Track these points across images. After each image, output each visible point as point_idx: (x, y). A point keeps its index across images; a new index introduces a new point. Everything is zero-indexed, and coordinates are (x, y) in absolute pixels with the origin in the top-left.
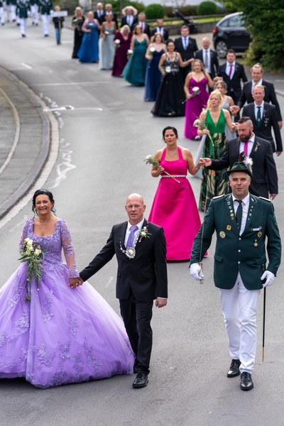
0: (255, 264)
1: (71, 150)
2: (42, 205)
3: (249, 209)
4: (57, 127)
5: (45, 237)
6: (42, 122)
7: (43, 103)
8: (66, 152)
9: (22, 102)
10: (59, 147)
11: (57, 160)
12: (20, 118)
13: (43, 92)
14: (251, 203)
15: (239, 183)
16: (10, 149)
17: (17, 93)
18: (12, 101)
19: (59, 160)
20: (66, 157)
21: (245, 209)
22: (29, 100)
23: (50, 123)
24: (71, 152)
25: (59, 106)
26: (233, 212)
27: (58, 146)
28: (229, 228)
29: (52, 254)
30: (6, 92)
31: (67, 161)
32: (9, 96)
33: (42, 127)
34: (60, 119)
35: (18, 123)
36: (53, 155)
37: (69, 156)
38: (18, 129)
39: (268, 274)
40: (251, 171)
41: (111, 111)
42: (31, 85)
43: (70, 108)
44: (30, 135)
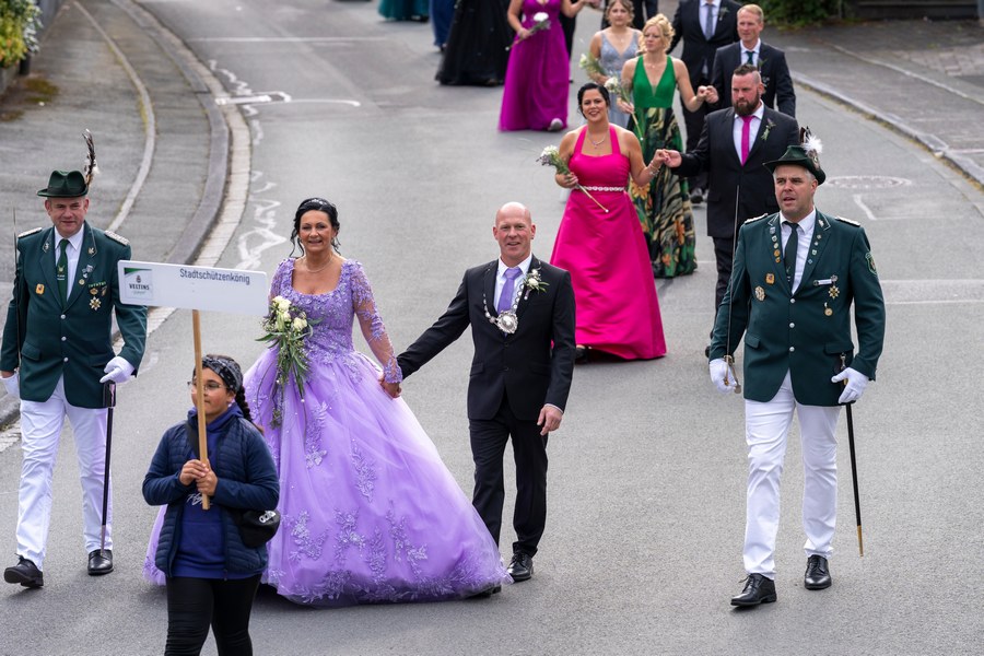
1: (278, 200)
2: (314, 233)
3: (813, 241)
4: (248, 142)
5: (317, 295)
6: (210, 130)
7: (215, 85)
8: (263, 205)
9: (164, 81)
10: (249, 192)
11: (240, 222)
12: (157, 117)
13: (218, 58)
14: (817, 230)
15: (787, 189)
16: (129, 191)
17: (153, 57)
18: (139, 76)
19: (246, 221)
20: (264, 215)
21: (804, 243)
22: (182, 75)
23: (231, 133)
24: (277, 204)
25: (256, 93)
26: (780, 247)
27: (246, 188)
28: (770, 279)
29: (330, 332)
30: (127, 55)
31: (265, 225)
32: (131, 63)
33: (210, 140)
34: (255, 123)
35: (151, 131)
36: (233, 211)
37: (272, 213)
38: (150, 144)
41: (381, 107)
42: (188, 41)
43: (282, 98)
44: (177, 159)
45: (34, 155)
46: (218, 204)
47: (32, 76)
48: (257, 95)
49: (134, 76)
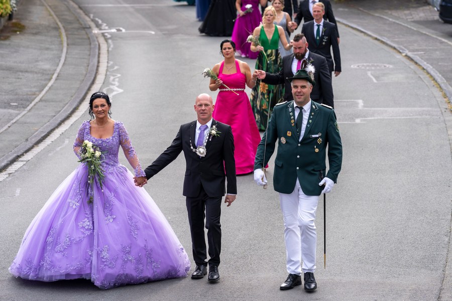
0: (314, 170)
1: (120, 74)
2: (100, 109)
3: (310, 116)
4: (107, 49)
5: (104, 138)
6: (90, 44)
7: (92, 24)
8: (114, 76)
9: (70, 23)
10: (107, 70)
11: (104, 83)
12: (67, 39)
13: (94, 13)
14: (312, 110)
15: (299, 91)
16: (55, 70)
17: (66, 13)
18: (60, 21)
19: (106, 83)
20: (114, 80)
21: (306, 116)
22: (78, 20)
23: (99, 45)
24: (119, 75)
25: (110, 28)
26: (294, 119)
27: (106, 68)
28: (289, 134)
29: (110, 156)
30: (55, 12)
31: (114, 85)
32: (57, 16)
33: (91, 48)
34: (110, 41)
35: (65, 44)
36: (100, 79)
37: (117, 79)
38: (65, 50)
39: (327, 181)
40: (313, 78)
41: (164, 34)
42: (81, 6)
43: (121, 31)
44: (76, 56)
45: (15, 55)
46: (94, 76)
47: (14, 21)
48: (111, 29)
49: (58, 21)
